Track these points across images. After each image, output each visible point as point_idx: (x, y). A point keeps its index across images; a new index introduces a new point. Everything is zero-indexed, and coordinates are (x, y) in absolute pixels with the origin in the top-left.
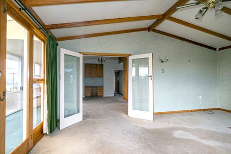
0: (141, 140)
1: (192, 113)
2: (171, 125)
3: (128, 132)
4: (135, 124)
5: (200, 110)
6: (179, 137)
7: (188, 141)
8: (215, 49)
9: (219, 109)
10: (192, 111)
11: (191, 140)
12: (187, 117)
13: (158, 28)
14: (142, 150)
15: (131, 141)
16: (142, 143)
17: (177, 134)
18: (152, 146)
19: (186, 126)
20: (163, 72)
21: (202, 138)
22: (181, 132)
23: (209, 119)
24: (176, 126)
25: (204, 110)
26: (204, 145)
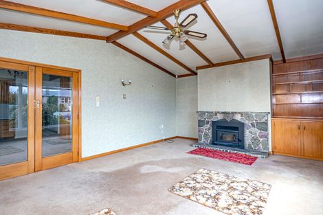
0: (102, 188)
1: (154, 144)
2: (136, 162)
3: (81, 184)
4: (90, 171)
5: (162, 140)
6: (146, 172)
7: (155, 173)
8: (174, 76)
9: (177, 137)
10: (154, 142)
11: (158, 172)
12: (151, 150)
13: (120, 41)
14: (108, 199)
15: (90, 193)
16: (105, 190)
17: (144, 170)
18: (119, 190)
19: (151, 159)
20: (124, 98)
21: (167, 168)
22: (148, 166)
23: (170, 148)
24: (142, 161)
25: (165, 140)
26: (170, 174)
